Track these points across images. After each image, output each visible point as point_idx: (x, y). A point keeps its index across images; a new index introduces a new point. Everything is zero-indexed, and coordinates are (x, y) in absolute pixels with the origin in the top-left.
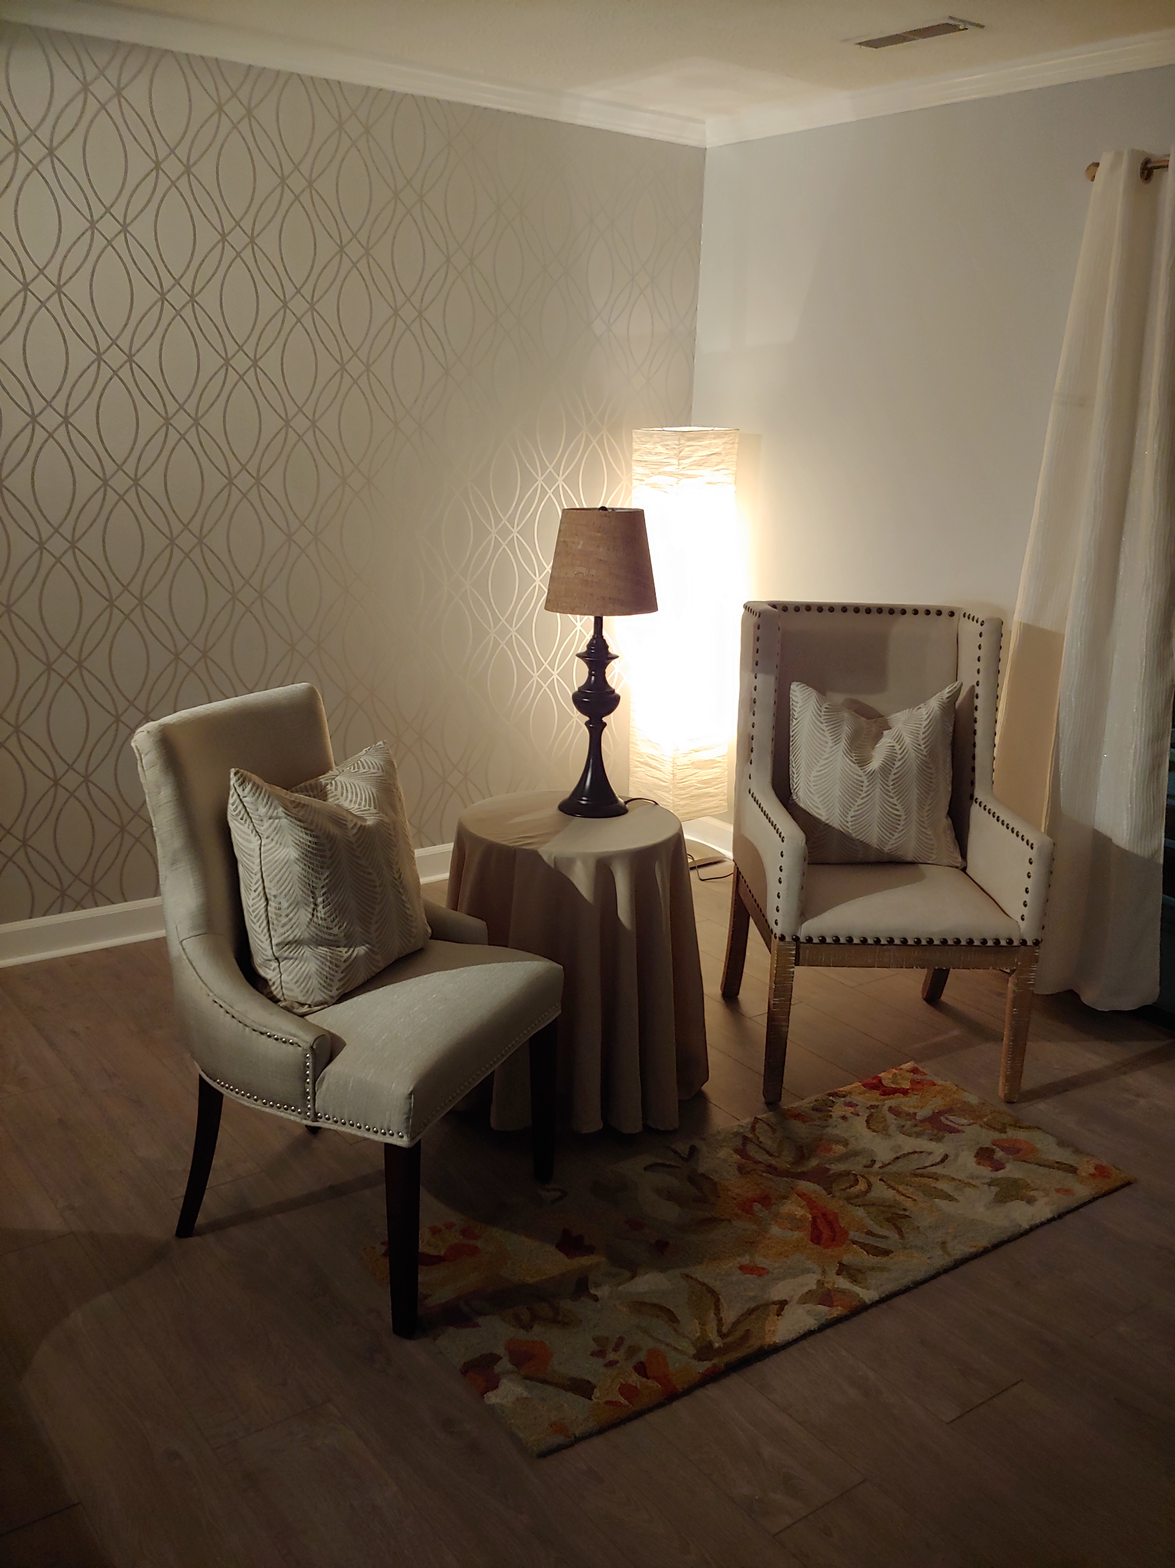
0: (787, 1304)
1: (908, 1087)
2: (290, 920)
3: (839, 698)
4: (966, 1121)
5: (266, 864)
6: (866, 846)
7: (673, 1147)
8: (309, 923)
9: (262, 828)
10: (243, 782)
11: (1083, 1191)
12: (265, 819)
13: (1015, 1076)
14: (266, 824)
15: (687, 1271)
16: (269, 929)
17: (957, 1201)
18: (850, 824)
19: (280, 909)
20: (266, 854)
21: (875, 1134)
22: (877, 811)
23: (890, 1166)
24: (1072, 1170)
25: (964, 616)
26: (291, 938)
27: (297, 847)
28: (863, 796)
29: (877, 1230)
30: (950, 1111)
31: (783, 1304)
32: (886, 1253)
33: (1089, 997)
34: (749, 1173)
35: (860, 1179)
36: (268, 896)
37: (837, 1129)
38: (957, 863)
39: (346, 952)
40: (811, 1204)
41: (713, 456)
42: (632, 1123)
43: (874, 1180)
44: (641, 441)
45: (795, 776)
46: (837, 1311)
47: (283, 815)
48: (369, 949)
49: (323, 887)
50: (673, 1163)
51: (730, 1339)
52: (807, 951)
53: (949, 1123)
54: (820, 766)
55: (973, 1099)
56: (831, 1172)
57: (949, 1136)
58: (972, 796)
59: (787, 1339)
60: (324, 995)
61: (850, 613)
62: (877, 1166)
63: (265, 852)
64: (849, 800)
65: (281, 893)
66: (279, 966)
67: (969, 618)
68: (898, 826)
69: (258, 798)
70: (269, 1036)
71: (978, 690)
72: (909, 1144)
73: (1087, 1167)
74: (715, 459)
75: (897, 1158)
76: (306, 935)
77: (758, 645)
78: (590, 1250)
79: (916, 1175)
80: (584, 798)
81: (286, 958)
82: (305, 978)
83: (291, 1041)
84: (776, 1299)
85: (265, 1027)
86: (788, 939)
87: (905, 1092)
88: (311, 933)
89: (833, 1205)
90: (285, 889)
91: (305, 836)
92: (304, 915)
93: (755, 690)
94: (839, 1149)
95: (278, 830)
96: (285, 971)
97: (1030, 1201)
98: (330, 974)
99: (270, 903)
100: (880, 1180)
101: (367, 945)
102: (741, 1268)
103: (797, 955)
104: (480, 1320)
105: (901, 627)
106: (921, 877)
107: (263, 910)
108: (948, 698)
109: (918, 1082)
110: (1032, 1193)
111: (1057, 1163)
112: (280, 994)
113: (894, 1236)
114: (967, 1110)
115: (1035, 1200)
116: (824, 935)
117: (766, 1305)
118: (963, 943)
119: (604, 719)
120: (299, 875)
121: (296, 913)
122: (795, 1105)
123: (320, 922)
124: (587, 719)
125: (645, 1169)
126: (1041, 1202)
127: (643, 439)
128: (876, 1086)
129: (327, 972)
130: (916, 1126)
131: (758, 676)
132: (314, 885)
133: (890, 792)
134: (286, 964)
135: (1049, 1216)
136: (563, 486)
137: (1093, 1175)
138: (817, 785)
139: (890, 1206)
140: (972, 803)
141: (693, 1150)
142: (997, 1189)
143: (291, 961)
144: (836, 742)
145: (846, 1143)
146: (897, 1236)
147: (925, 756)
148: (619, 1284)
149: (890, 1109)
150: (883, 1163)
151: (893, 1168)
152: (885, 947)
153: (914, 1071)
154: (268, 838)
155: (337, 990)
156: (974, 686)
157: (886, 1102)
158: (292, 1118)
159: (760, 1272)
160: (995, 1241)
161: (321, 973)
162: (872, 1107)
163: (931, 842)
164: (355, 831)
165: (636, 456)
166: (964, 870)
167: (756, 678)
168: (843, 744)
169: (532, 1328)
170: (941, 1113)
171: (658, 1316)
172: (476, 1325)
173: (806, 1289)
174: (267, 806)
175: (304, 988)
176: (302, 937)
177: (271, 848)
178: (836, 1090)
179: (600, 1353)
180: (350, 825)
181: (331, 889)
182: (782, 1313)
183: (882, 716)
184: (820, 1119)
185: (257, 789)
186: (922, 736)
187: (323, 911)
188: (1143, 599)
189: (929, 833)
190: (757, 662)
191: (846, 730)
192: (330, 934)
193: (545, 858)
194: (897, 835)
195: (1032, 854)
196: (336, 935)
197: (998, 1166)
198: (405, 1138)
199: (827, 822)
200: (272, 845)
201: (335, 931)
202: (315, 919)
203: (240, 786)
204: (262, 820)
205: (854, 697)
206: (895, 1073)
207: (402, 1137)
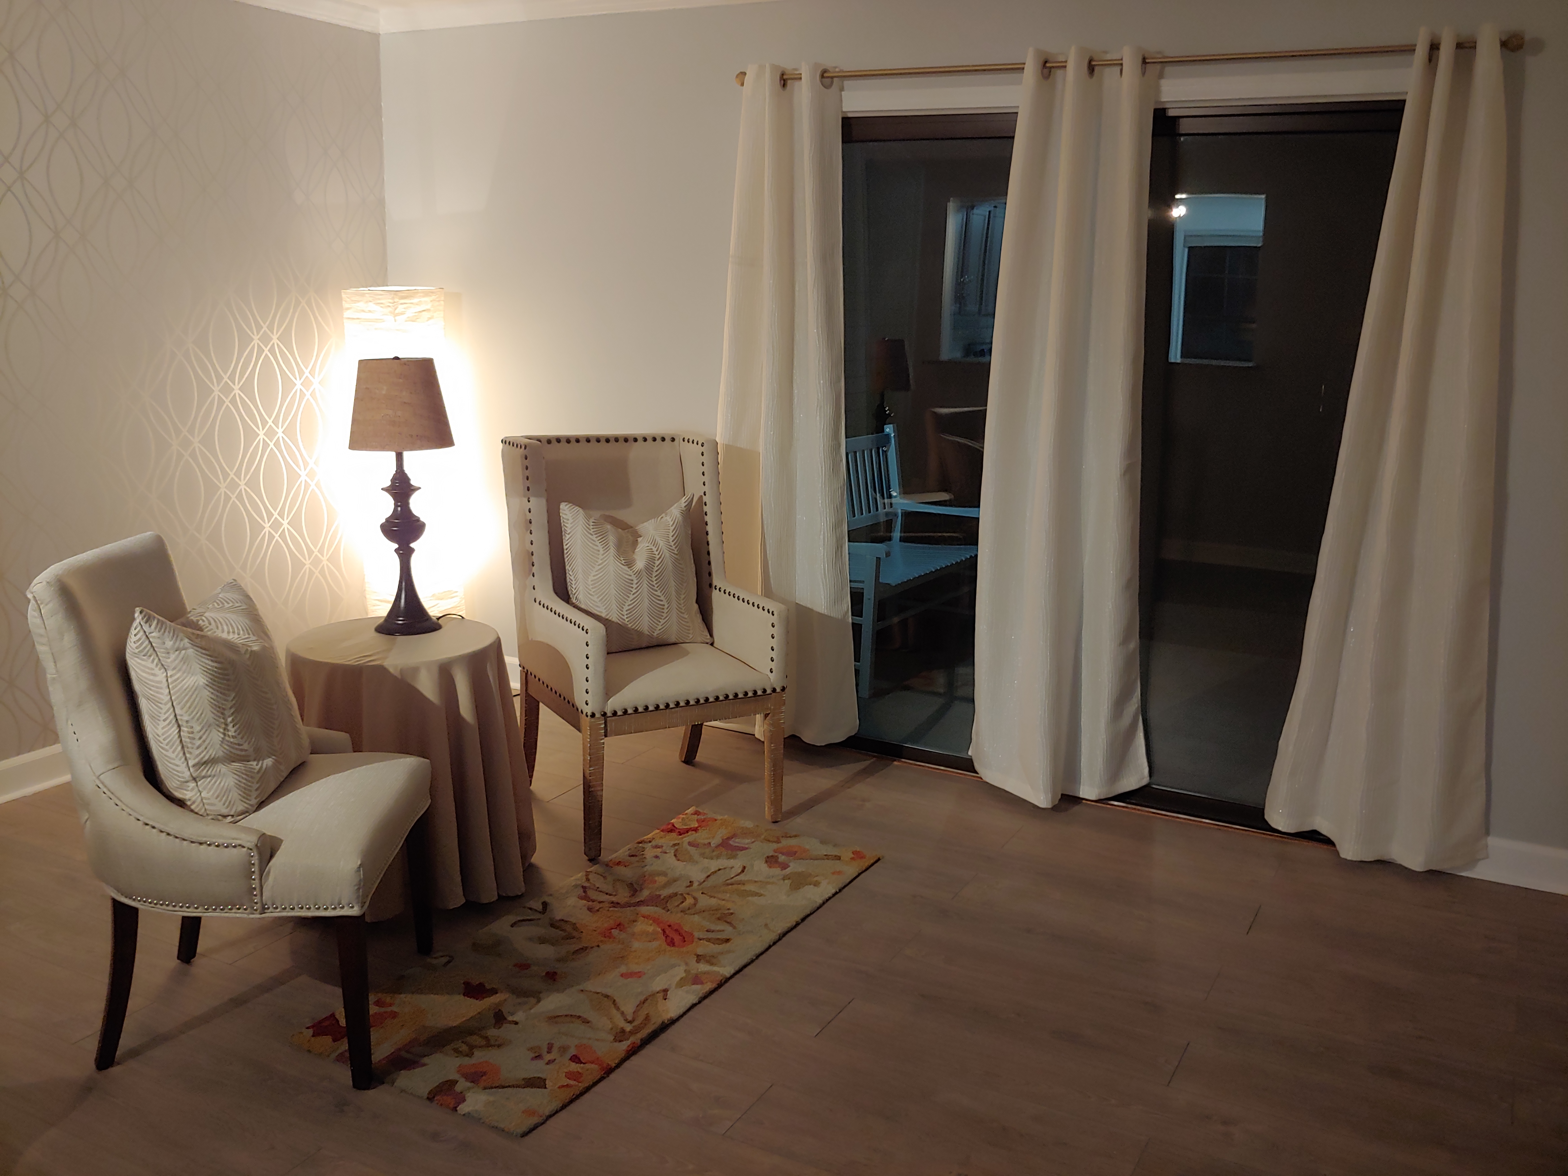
0: (668, 991)
1: (696, 826)
2: (204, 741)
3: (597, 514)
4: (749, 840)
5: (176, 693)
6: (640, 634)
7: (528, 905)
8: (222, 742)
9: (169, 660)
10: (148, 620)
11: (851, 870)
12: (171, 652)
13: (777, 801)
14: (173, 656)
15: (581, 987)
16: (184, 753)
17: (765, 896)
18: (626, 616)
19: (192, 733)
20: (174, 684)
21: (685, 863)
22: (646, 602)
23: (705, 883)
24: (838, 858)
25: (684, 441)
26: (206, 758)
27: (205, 673)
28: (634, 592)
29: (713, 927)
30: (734, 836)
31: (665, 991)
32: (727, 940)
33: (810, 737)
34: (598, 910)
35: (686, 896)
36: (180, 723)
37: (653, 866)
38: (707, 639)
39: (257, 765)
40: (656, 921)
41: (424, 313)
42: (489, 894)
43: (698, 895)
44: (352, 301)
45: (573, 582)
46: (709, 986)
47: (189, 645)
48: (276, 760)
49: (231, 708)
50: (532, 917)
51: (635, 1023)
52: (613, 724)
53: (737, 845)
54: (596, 571)
55: (749, 824)
56: (662, 897)
57: (740, 853)
58: (711, 585)
59: (678, 1013)
60: (246, 805)
61: (593, 443)
62: (696, 884)
63: (172, 683)
64: (623, 597)
65: (193, 718)
66: (197, 785)
67: (688, 442)
68: (662, 614)
69: (165, 632)
70: (209, 845)
71: (705, 499)
72: (714, 865)
73: (847, 855)
74: (426, 315)
75: (708, 876)
76: (220, 754)
77: (527, 473)
78: (494, 992)
79: (728, 885)
80: (401, 619)
81: (204, 777)
82: (225, 792)
83: (233, 845)
84: (658, 989)
85: (205, 837)
86: (598, 715)
87: (696, 830)
88: (225, 751)
89: (674, 918)
90: (197, 713)
91: (210, 663)
92: (216, 736)
93: (530, 512)
94: (661, 880)
95: (185, 660)
96: (204, 789)
97: (816, 884)
98: (247, 785)
99: (182, 728)
100: (702, 893)
101: (273, 757)
102: (622, 975)
103: (606, 728)
104: (425, 1060)
105: (636, 451)
106: (686, 653)
107: (177, 736)
108: (685, 507)
109: (703, 821)
110: (816, 879)
111: (826, 855)
112: (203, 810)
113: (729, 929)
114: (746, 833)
115: (819, 883)
116: (626, 708)
117: (653, 995)
118: (731, 697)
119: (412, 545)
120: (210, 699)
121: (209, 735)
122: (614, 856)
123: (232, 740)
124: (396, 546)
125: (512, 926)
126: (824, 884)
127: (353, 299)
128: (672, 829)
129: (244, 783)
130: (713, 851)
131: (531, 499)
132: (224, 707)
133: (654, 586)
134: (204, 782)
135: (833, 891)
136: (278, 344)
137: (852, 859)
138: (595, 587)
139: (716, 910)
140: (712, 592)
141: (545, 905)
142: (790, 881)
143: (209, 779)
144: (606, 549)
145: (665, 874)
146: (731, 928)
147: (677, 555)
148: (531, 1009)
149: (690, 844)
150: (699, 882)
151: (709, 883)
152: (673, 710)
153: (697, 813)
154: (174, 669)
155: (256, 798)
156: (701, 496)
157: (684, 839)
158: (238, 915)
159: (638, 975)
160: (802, 915)
161: (240, 786)
162: (675, 845)
163: (688, 625)
164: (248, 656)
165: (346, 314)
166: (712, 644)
167: (529, 501)
168: (612, 551)
169: (473, 1054)
170: (729, 838)
171: (572, 1022)
172: (424, 1065)
173: (678, 978)
174: (174, 639)
175: (226, 801)
176: (217, 756)
177: (178, 679)
178: (642, 839)
179: (538, 1057)
180: (243, 651)
181: (238, 709)
182: (668, 997)
183: (632, 527)
184: (638, 861)
185: (162, 626)
186: (671, 539)
187: (233, 730)
188: (818, 418)
189: (686, 617)
190: (528, 488)
191: (612, 539)
192: (242, 750)
193: (391, 670)
194: (662, 621)
195: (774, 619)
196: (246, 750)
197: (784, 866)
198: (356, 908)
199: (607, 617)
200: (178, 675)
201: (246, 746)
202: (227, 738)
203: (146, 622)
204: (168, 653)
205: (607, 513)
206: (683, 818)
207: (352, 907)
